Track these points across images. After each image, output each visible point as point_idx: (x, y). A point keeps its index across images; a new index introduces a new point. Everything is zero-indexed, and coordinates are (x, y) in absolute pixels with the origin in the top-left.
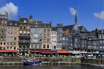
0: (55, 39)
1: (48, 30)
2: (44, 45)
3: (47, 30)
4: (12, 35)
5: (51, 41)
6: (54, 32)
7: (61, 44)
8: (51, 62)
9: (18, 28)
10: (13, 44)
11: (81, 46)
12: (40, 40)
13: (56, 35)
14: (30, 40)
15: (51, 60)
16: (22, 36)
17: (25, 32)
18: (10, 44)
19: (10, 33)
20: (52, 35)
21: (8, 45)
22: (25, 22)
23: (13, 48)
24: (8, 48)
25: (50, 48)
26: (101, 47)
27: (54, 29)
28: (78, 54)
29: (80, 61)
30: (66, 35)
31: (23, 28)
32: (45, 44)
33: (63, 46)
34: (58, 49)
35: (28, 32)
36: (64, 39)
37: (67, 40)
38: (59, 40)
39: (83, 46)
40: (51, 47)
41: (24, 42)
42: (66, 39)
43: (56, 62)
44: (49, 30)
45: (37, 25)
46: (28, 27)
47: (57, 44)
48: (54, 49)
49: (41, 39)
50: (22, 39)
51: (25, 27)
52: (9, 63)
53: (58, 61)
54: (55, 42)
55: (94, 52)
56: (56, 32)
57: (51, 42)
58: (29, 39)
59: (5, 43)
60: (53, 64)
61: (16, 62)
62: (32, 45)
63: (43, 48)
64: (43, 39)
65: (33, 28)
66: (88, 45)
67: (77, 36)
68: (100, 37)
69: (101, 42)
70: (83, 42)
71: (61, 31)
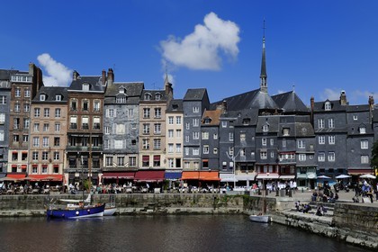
0: (179, 138)
1: (156, 109)
2: (146, 158)
3: (152, 110)
4: (47, 130)
5: (167, 143)
6: (175, 115)
7: (196, 152)
8: (147, 208)
9: (64, 109)
10: (51, 155)
11: (257, 156)
12: (134, 142)
13: (180, 126)
14: (102, 143)
15: (146, 201)
16: (76, 131)
17: (85, 120)
18: (40, 155)
19: (42, 123)
20: (169, 126)
21: (35, 161)
22: (86, 88)
23: (50, 167)
24: (35, 167)
25: (162, 166)
26: (321, 159)
27: (175, 107)
28: (241, 183)
29: (241, 203)
30: (211, 124)
31: (80, 107)
32: (146, 153)
33: (203, 157)
34: (188, 167)
35: (97, 120)
36: (206, 136)
37: (216, 137)
38: (191, 139)
39: (264, 157)
40: (165, 161)
41: (84, 149)
42: (211, 136)
43: (162, 209)
44: (160, 109)
45: (122, 96)
46: (96, 103)
47: (184, 152)
48: (175, 167)
49: (134, 138)
50: (79, 140)
51: (85, 105)
52: (13, 212)
53: (167, 205)
54: (179, 145)
55: (300, 176)
56: (182, 115)
57: (167, 147)
58: (99, 139)
59: (24, 156)
60: (150, 214)
61: (36, 211)
62: (108, 157)
63: (141, 167)
64: (141, 139)
65: (112, 107)
66: (279, 154)
67: (246, 125)
68: (321, 125)
69: (321, 140)
70: (264, 143)
71: (197, 111)
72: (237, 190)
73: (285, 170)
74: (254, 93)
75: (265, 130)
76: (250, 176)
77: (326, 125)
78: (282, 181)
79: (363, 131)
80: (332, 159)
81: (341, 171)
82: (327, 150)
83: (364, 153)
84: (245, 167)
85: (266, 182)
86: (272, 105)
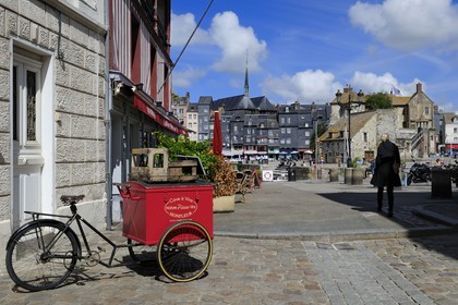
0: (195, 128)
6: (192, 114)
7: (206, 137)
11: (245, 140)
13: (196, 121)
20: (189, 121)
26: (283, 142)
27: (193, 108)
28: (236, 157)
38: (203, 129)
39: (248, 140)
44: (183, 110)
47: (199, 137)
55: (270, 152)
56: (197, 114)
66: (257, 139)
67: (238, 121)
68: (283, 120)
69: (283, 131)
70: (249, 132)
71: (206, 111)
72: (232, 160)
73: (261, 149)
74: (239, 98)
75: (250, 124)
76: (240, 152)
77: (286, 121)
78: (259, 155)
79: (307, 126)
80: (289, 142)
81: (294, 149)
82: (286, 136)
83: (307, 138)
84: (237, 147)
85: (249, 156)
86: (252, 106)
